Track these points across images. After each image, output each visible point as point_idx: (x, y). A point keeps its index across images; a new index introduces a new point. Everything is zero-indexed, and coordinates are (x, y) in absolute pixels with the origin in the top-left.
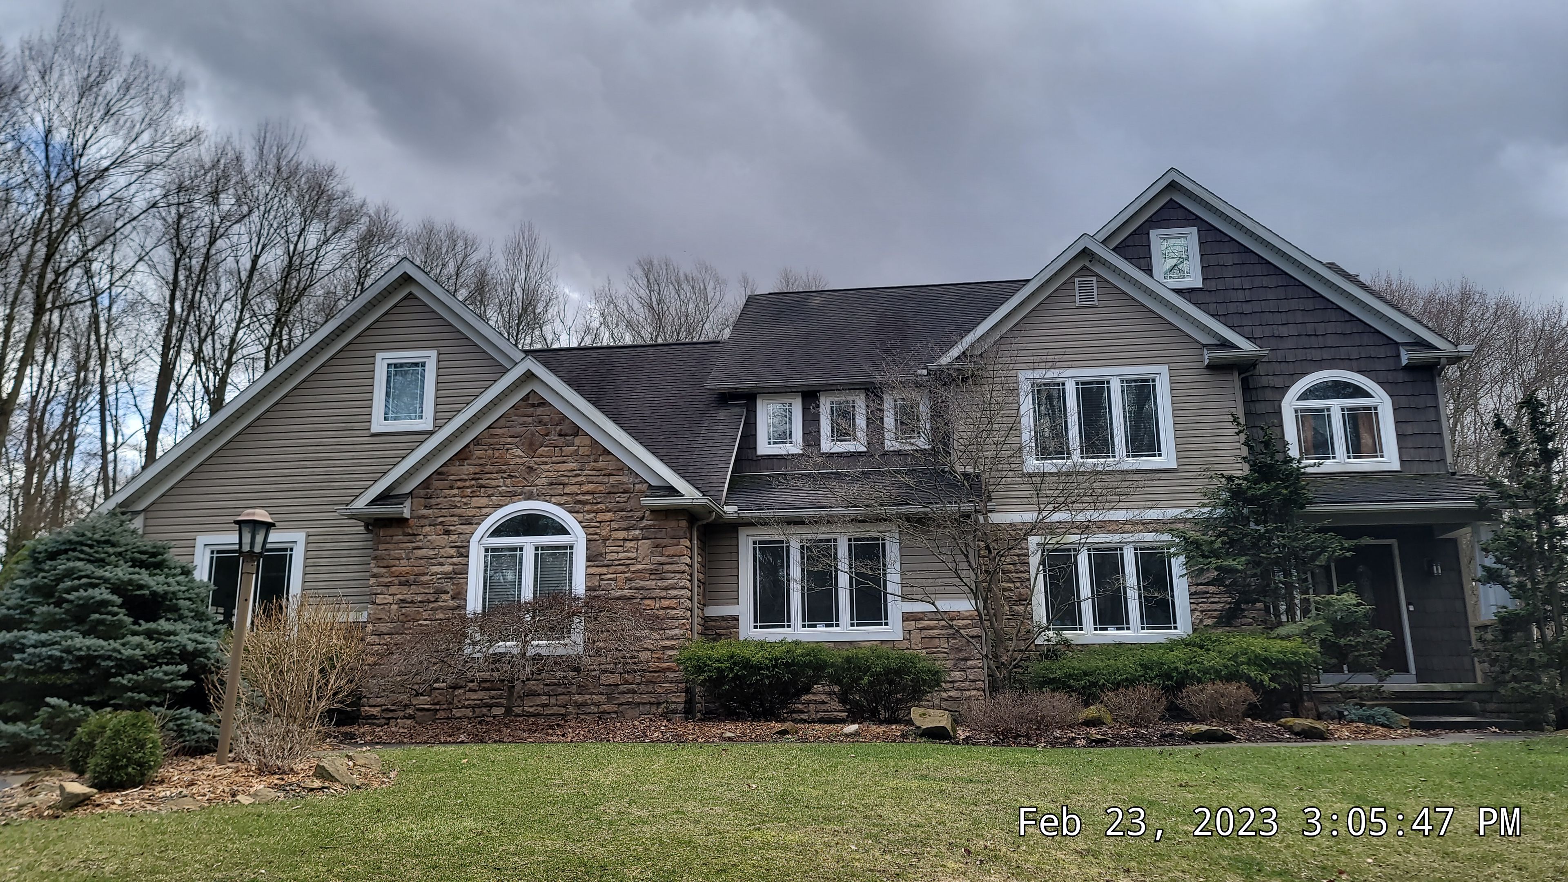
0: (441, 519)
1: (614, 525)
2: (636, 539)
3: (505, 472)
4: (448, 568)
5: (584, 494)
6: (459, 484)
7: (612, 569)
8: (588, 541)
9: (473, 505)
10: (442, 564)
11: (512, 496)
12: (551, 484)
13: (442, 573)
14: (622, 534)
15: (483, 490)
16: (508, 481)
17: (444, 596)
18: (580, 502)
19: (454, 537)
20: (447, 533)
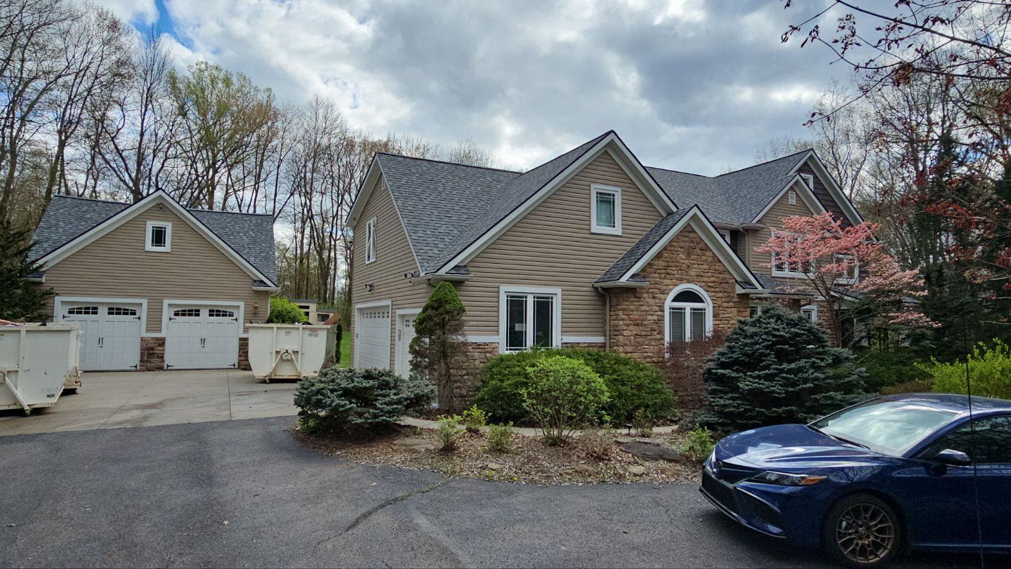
0: (651, 290)
1: (724, 300)
2: (731, 307)
3: (677, 267)
4: (656, 318)
5: (711, 282)
6: (659, 271)
7: (723, 322)
8: (714, 307)
9: (664, 284)
10: (652, 315)
11: (681, 280)
12: (697, 276)
13: (654, 320)
14: (726, 305)
15: (668, 276)
16: (679, 272)
17: (655, 333)
18: (709, 286)
19: (657, 301)
20: (654, 298)
